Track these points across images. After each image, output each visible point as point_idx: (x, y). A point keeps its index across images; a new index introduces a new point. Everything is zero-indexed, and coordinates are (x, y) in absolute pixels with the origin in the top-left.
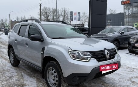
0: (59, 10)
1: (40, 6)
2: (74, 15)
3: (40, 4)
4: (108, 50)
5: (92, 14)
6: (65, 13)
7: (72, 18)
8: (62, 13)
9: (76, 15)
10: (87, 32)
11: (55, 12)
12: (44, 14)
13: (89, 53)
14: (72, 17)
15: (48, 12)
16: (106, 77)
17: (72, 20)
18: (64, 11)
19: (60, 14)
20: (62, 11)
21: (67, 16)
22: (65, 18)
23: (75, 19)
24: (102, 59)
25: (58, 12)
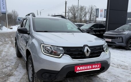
0: (87, 7)
1: (66, 4)
2: (101, 12)
3: (66, 2)
4: (90, 47)
5: (110, 10)
6: (92, 10)
7: (98, 15)
8: (89, 10)
9: (102, 11)
10: (104, 29)
11: (82, 10)
12: (72, 11)
13: (62, 49)
14: (98, 13)
15: (76, 9)
16: (98, 77)
17: (97, 17)
18: (91, 8)
19: (86, 11)
20: (89, 9)
21: (93, 13)
22: (92, 15)
23: (101, 16)
24: (80, 56)
25: (85, 9)
